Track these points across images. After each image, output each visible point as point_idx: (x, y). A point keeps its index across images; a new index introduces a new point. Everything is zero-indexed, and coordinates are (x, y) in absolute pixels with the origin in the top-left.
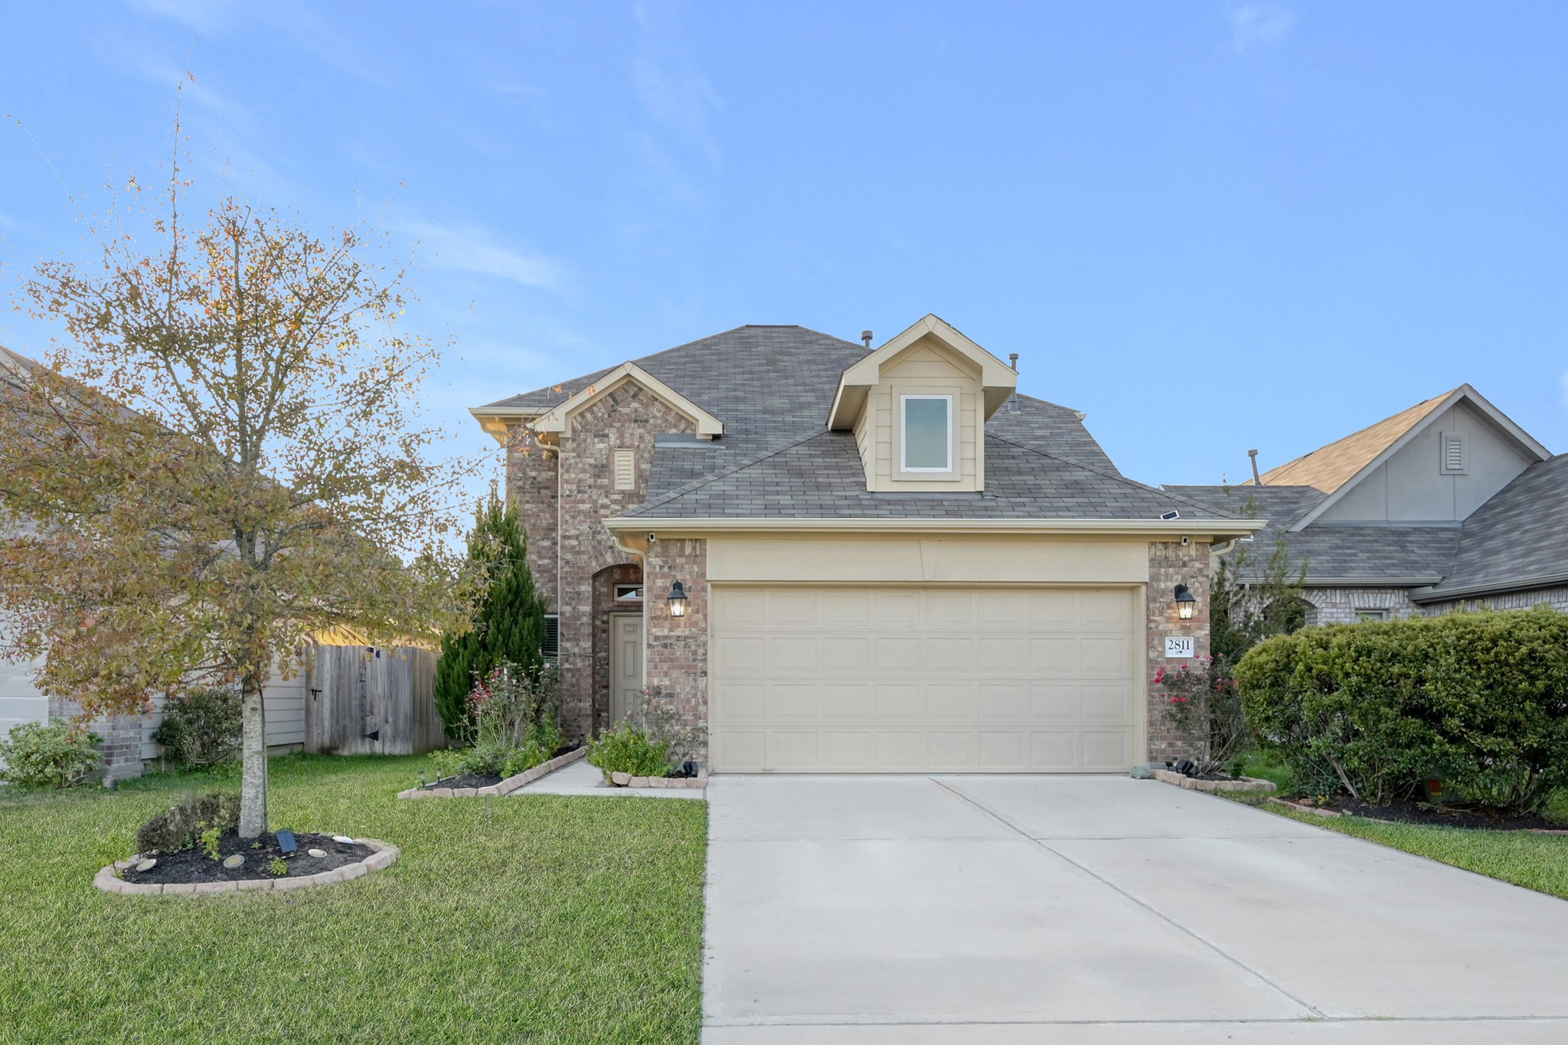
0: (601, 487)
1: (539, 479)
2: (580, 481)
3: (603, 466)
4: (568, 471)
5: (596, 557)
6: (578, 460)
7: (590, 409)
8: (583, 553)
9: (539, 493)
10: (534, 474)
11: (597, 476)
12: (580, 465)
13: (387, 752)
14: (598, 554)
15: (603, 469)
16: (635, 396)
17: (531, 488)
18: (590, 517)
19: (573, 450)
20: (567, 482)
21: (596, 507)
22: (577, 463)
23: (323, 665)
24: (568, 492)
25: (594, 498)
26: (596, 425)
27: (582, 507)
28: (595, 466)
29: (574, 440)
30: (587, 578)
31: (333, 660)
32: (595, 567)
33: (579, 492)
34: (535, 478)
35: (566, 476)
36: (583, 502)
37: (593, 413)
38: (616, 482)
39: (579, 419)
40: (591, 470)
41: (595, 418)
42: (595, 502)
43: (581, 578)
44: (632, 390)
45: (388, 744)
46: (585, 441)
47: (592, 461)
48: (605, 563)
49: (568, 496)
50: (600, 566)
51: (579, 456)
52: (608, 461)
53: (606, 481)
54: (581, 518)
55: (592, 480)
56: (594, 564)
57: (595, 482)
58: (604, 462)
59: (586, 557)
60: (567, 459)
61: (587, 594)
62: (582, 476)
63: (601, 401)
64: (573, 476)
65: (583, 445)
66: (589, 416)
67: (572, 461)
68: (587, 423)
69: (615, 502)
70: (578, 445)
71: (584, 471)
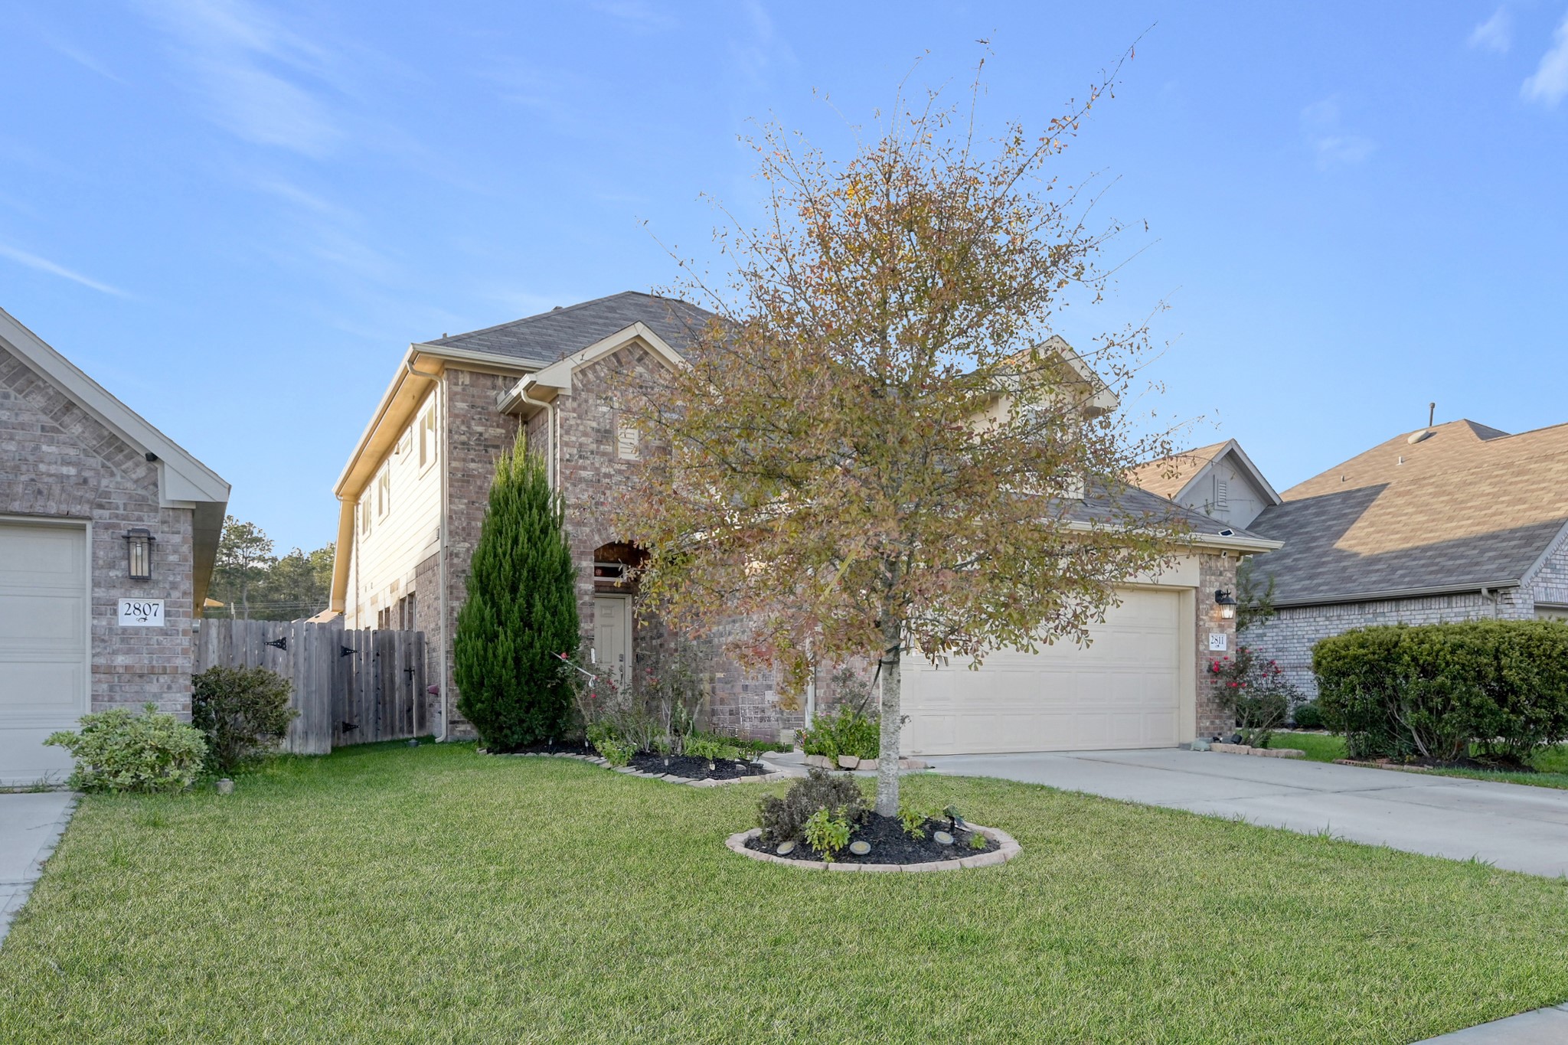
0: (604, 454)
1: (486, 436)
2: (581, 445)
3: (606, 431)
4: (567, 433)
5: (599, 530)
6: (579, 422)
7: (592, 367)
8: (585, 525)
9: (486, 451)
10: (480, 429)
11: (599, 442)
12: (581, 428)
13: (296, 750)
14: (601, 527)
15: (606, 435)
16: (640, 360)
17: (477, 445)
18: (593, 487)
19: (574, 410)
20: (567, 444)
21: (598, 475)
22: (578, 425)
24: (568, 457)
25: (597, 465)
26: (598, 386)
27: (583, 474)
28: (598, 431)
29: (574, 399)
30: (590, 553)
32: (598, 541)
33: (580, 457)
34: (481, 434)
35: (566, 438)
36: (584, 468)
37: (595, 371)
38: (620, 450)
39: (580, 376)
40: (593, 434)
41: (598, 377)
42: (597, 469)
43: (582, 553)
44: (638, 353)
45: (298, 742)
46: (586, 401)
47: (594, 425)
48: (608, 538)
49: (568, 460)
50: (603, 540)
51: (580, 417)
52: (611, 426)
53: (609, 449)
54: (583, 486)
55: (595, 446)
56: (597, 538)
57: (598, 448)
58: (608, 427)
59: (587, 530)
60: (567, 419)
61: (588, 571)
62: (583, 439)
63: (604, 360)
64: (574, 439)
65: (584, 406)
66: (591, 376)
67: (572, 422)
68: (589, 382)
69: (620, 472)
70: (579, 405)
71: (585, 434)
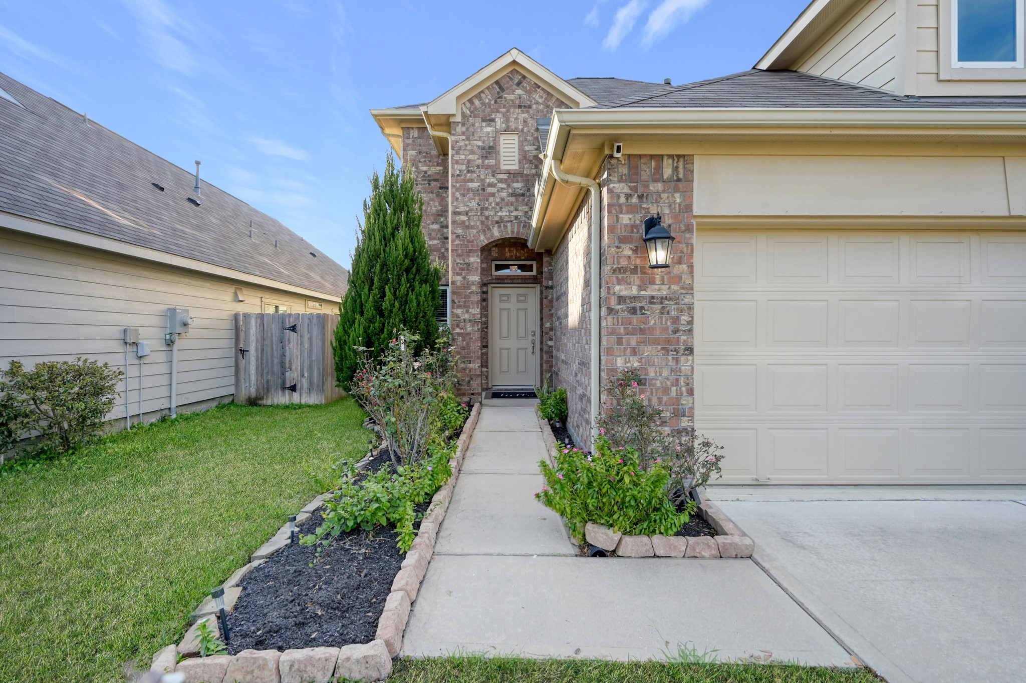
0: (488, 167)
1: (429, 173)
2: (469, 161)
3: (490, 148)
4: (458, 153)
5: (484, 231)
6: (467, 142)
7: (478, 96)
8: (472, 227)
9: (429, 184)
10: (425, 168)
11: (485, 157)
12: (469, 147)
13: (303, 402)
14: (486, 229)
15: (490, 150)
16: (519, 84)
17: (423, 180)
18: (479, 195)
19: (463, 133)
20: (457, 162)
21: (484, 185)
22: (466, 145)
23: (249, 329)
24: (458, 172)
25: (482, 177)
26: (484, 111)
27: (471, 185)
28: (483, 148)
29: (463, 124)
30: (476, 251)
31: (258, 325)
32: (483, 240)
33: (468, 172)
34: (426, 172)
35: (456, 158)
36: (472, 181)
37: (480, 99)
38: (502, 163)
39: (468, 104)
40: (479, 152)
41: (483, 104)
42: (483, 181)
43: (470, 251)
44: (517, 78)
45: (304, 395)
46: (473, 125)
47: (480, 143)
48: (492, 237)
49: (458, 175)
50: (488, 239)
51: (468, 139)
52: (494, 144)
53: (492, 162)
54: (471, 195)
55: (480, 161)
56: (482, 237)
57: (483, 162)
58: (491, 144)
59: (475, 231)
60: (457, 142)
61: (475, 265)
62: (471, 157)
63: (488, 88)
64: (463, 157)
65: (471, 129)
66: (477, 102)
67: (462, 144)
68: (475, 109)
69: (501, 181)
70: (467, 129)
71: (472, 152)
